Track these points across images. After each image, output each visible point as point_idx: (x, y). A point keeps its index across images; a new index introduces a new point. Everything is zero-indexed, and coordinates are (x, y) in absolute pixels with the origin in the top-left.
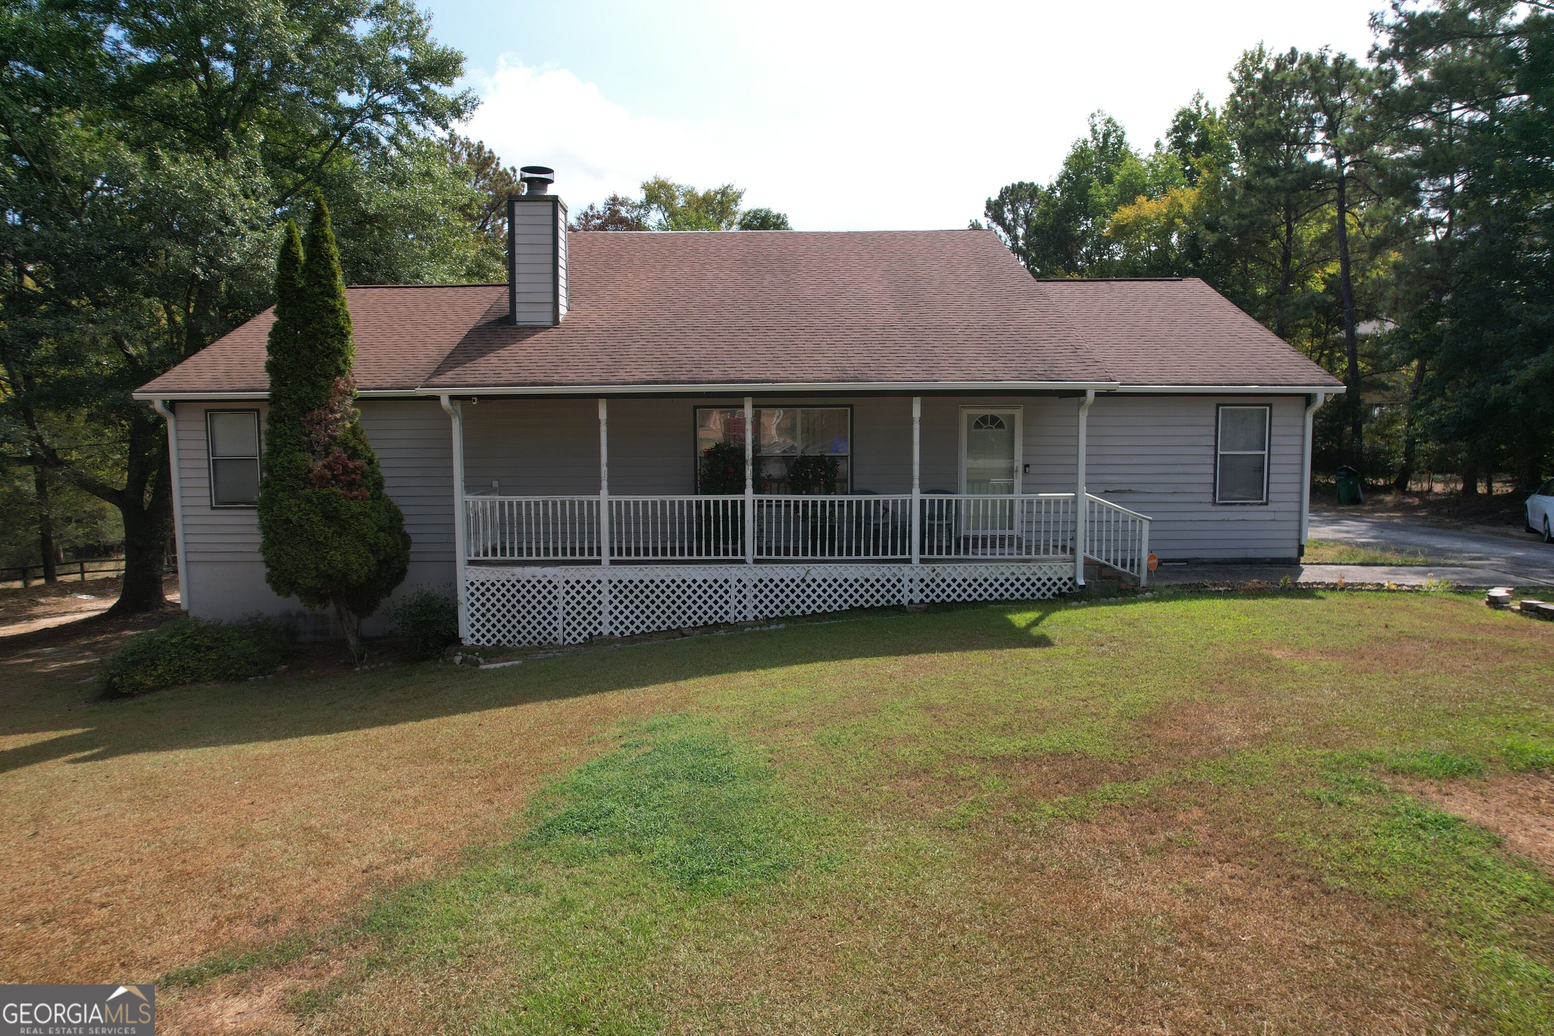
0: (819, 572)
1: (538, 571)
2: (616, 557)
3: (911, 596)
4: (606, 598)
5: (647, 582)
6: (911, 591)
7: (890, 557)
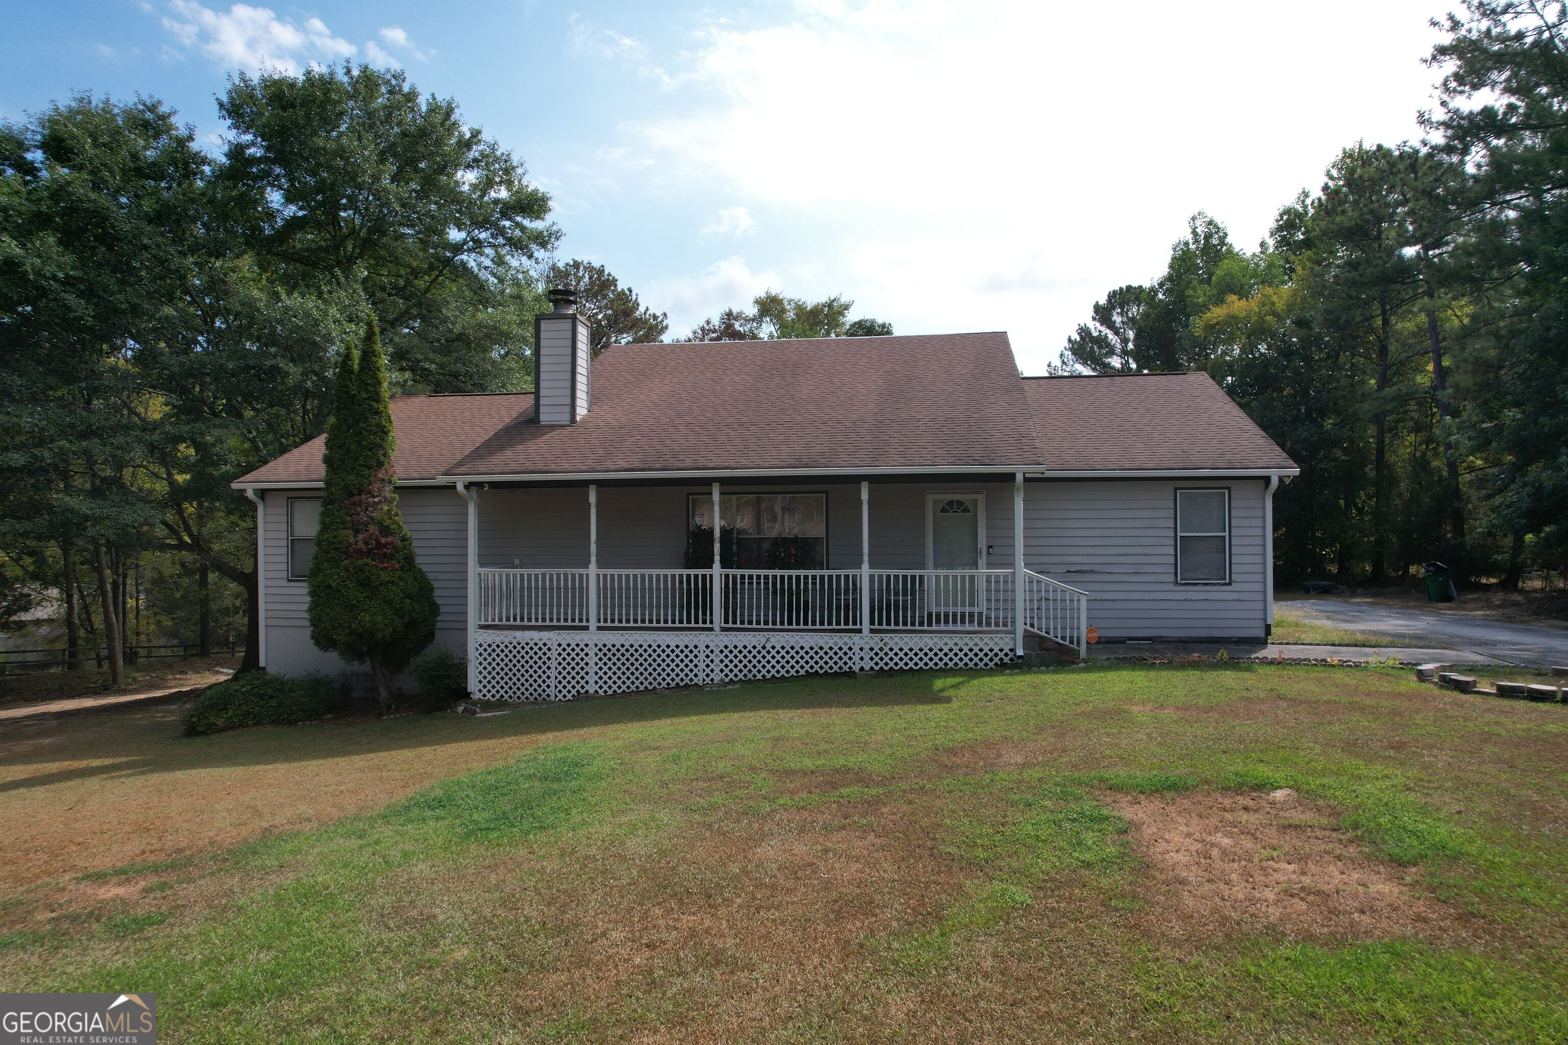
0: (778, 639)
1: (535, 635)
2: (602, 624)
3: (862, 664)
4: (592, 659)
5: (627, 646)
6: (862, 659)
7: (842, 627)
